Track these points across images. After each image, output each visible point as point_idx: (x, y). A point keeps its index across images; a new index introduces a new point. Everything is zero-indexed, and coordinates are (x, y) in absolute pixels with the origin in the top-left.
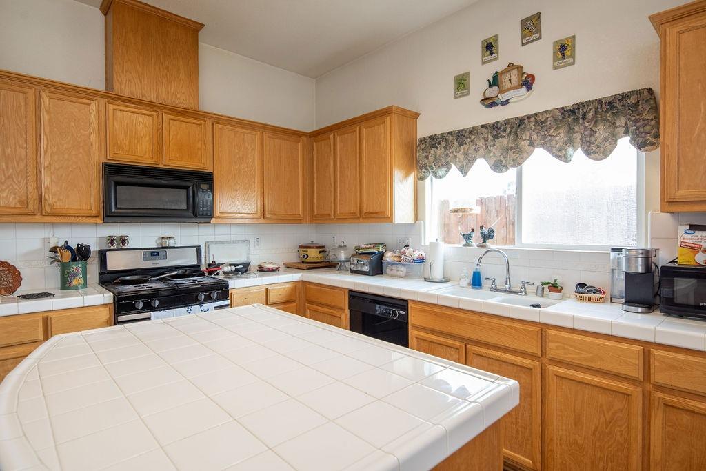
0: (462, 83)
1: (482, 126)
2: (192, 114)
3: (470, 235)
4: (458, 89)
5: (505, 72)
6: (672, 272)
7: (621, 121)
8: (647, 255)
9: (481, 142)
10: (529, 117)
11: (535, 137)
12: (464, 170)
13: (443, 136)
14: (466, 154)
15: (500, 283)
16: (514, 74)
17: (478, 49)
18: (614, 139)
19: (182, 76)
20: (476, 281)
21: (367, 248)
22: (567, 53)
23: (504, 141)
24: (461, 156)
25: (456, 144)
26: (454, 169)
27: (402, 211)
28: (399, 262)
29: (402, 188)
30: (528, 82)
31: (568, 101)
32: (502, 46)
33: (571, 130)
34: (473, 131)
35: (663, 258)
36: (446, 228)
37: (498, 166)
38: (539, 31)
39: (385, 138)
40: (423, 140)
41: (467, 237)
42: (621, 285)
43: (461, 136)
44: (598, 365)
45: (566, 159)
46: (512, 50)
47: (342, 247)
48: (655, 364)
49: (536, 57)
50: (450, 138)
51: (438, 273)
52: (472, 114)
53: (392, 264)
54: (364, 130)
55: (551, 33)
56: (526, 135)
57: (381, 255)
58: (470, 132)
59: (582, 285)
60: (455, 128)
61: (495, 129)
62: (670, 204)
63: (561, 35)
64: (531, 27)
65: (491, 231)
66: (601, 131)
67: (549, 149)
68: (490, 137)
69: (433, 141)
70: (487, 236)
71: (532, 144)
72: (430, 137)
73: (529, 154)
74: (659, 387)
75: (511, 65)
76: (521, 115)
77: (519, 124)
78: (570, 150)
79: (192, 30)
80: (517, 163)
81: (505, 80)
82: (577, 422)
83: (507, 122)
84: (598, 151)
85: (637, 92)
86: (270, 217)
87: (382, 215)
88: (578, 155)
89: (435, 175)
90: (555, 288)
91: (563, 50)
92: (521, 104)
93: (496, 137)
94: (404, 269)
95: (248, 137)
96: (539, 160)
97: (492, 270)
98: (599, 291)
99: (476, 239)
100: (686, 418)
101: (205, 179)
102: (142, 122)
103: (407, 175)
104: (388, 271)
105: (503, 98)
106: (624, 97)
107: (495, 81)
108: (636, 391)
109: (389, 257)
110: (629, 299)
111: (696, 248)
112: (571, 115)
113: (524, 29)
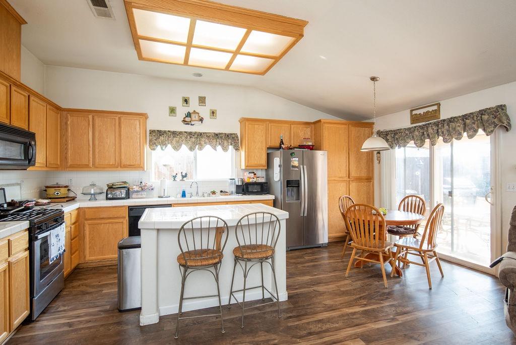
0: (172, 111)
1: (185, 132)
2: (20, 86)
3: (176, 176)
4: (171, 113)
5: (193, 113)
6: (248, 184)
7: (230, 141)
8: (242, 180)
9: (183, 138)
10: (204, 133)
11: (207, 141)
12: (176, 148)
13: (165, 132)
14: (178, 142)
16: (196, 115)
17: (181, 100)
18: (229, 145)
20: (184, 195)
21: (120, 185)
22: (214, 115)
23: (193, 139)
25: (172, 136)
28: (142, 190)
30: (201, 120)
31: (217, 132)
32: (191, 101)
33: (217, 141)
34: (181, 133)
37: (191, 149)
38: (205, 103)
39: (140, 128)
40: (152, 132)
41: (175, 177)
43: (174, 134)
45: (216, 150)
46: (194, 106)
47: (93, 185)
49: (204, 112)
50: (170, 133)
52: (178, 125)
53: (137, 192)
54: (123, 120)
55: (210, 105)
56: (203, 140)
57: (129, 188)
58: (179, 133)
59: (221, 191)
60: (172, 130)
61: (190, 134)
62: (247, 166)
63: (214, 108)
64: (202, 100)
65: (186, 174)
66: (225, 142)
67: (212, 146)
68: (188, 137)
69: (160, 133)
70: (184, 177)
71: (205, 143)
72: (158, 131)
73: (204, 147)
75: (195, 111)
76: (201, 132)
77: (200, 135)
81: (193, 116)
83: (196, 133)
84: (225, 149)
85: (234, 134)
86: (49, 167)
88: (219, 148)
89: (162, 148)
90: (214, 193)
91: (213, 113)
92: (197, 128)
94: (145, 194)
95: (41, 107)
98: (227, 192)
99: (179, 177)
101: (32, 137)
105: (193, 123)
106: (231, 134)
107: (189, 115)
109: (135, 188)
110: (237, 193)
111: (250, 178)
112: (217, 136)
113: (200, 100)
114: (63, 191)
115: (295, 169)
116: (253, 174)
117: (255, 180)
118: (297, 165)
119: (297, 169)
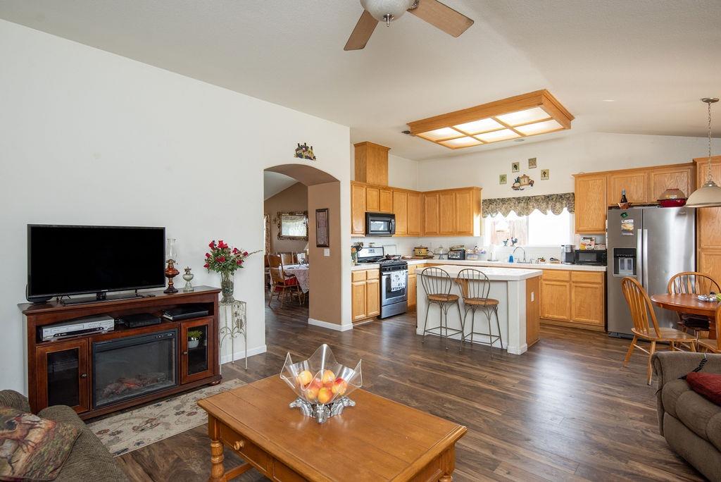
0: (503, 178)
1: (514, 198)
2: (387, 188)
4: (501, 181)
5: (522, 177)
6: (578, 252)
7: (564, 202)
8: (572, 247)
9: (512, 204)
10: (532, 197)
11: (535, 205)
12: (505, 214)
13: (495, 200)
14: (506, 208)
15: (522, 261)
16: (526, 180)
17: (511, 167)
18: (562, 208)
19: (384, 172)
20: (511, 260)
21: (458, 248)
22: (546, 175)
23: (522, 204)
24: (504, 209)
25: (501, 203)
26: (500, 214)
27: (476, 232)
28: (475, 253)
29: (477, 219)
30: (531, 183)
31: (547, 193)
32: (520, 167)
33: (548, 203)
34: (509, 199)
35: (578, 248)
36: (494, 238)
37: (519, 214)
38: (536, 165)
39: (470, 200)
40: (484, 201)
41: (506, 242)
42: (564, 258)
43: (503, 201)
44: (558, 279)
45: (546, 214)
46: (524, 169)
47: (442, 247)
48: (572, 276)
49: (535, 174)
50: (499, 201)
51: (494, 258)
52: (507, 192)
53: (471, 254)
54: (458, 195)
55: (541, 165)
56: (531, 204)
57: (464, 251)
58: (507, 200)
59: (551, 259)
60: (501, 197)
61: (519, 200)
62: (578, 231)
63: (545, 168)
64: (532, 162)
65: (516, 240)
66: (558, 205)
67: (540, 210)
68: (517, 203)
69: (491, 202)
70: (514, 242)
71: (533, 207)
72: (489, 200)
73: (533, 211)
74: (574, 282)
75: (524, 175)
76: (529, 196)
77: (528, 199)
78: (547, 211)
79: (386, 150)
80: (527, 214)
81: (522, 181)
82: (552, 297)
83: (524, 197)
84: (557, 212)
85: (569, 194)
86: (410, 234)
87: (469, 233)
88: (550, 212)
89: (492, 216)
90: (543, 260)
91: (545, 173)
92: (528, 192)
93: (519, 203)
94: (477, 256)
95: (403, 196)
96: (536, 214)
97: (518, 255)
98: (558, 260)
99: (510, 242)
100: (580, 289)
101: (393, 216)
102: (373, 193)
103: (478, 215)
104: (468, 258)
105: (521, 188)
106: (565, 194)
107: (518, 180)
108: (568, 284)
109: (469, 251)
110: (567, 261)
111: (585, 245)
112: (548, 198)
113: (529, 163)
114: (423, 251)
115: (628, 234)
116: (589, 240)
117: (592, 247)
118: (631, 229)
119: (631, 234)
